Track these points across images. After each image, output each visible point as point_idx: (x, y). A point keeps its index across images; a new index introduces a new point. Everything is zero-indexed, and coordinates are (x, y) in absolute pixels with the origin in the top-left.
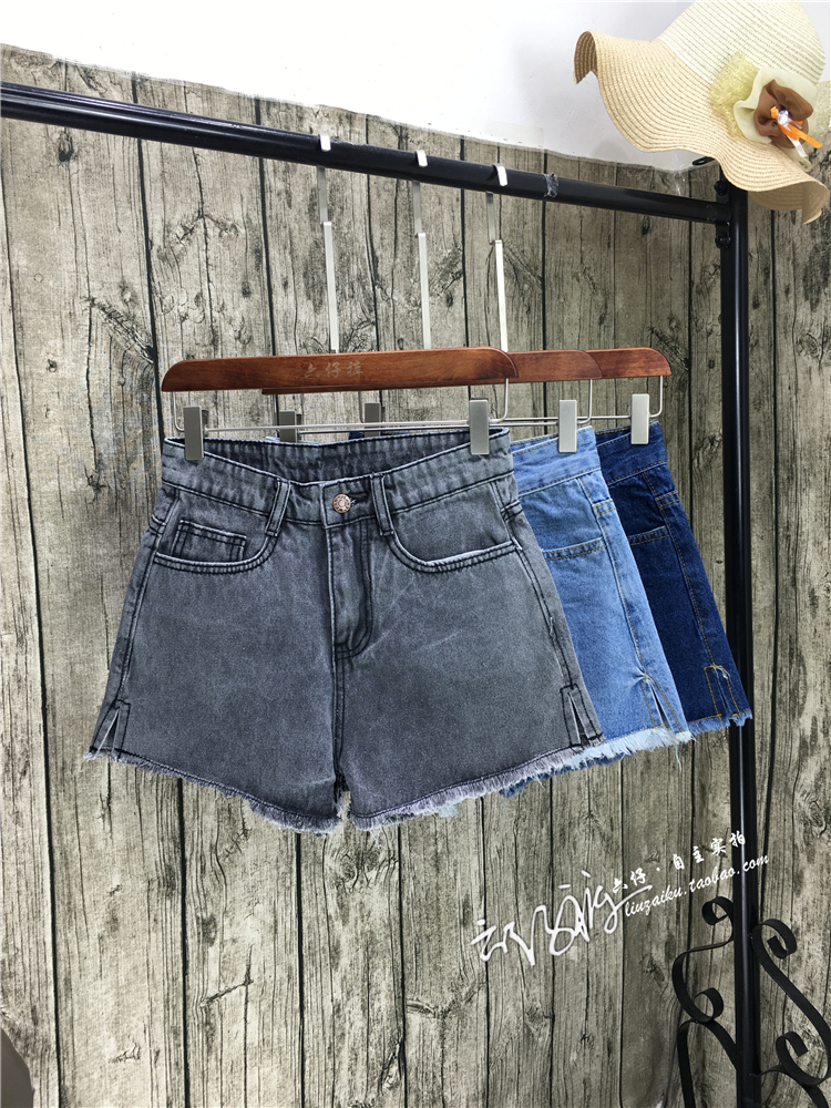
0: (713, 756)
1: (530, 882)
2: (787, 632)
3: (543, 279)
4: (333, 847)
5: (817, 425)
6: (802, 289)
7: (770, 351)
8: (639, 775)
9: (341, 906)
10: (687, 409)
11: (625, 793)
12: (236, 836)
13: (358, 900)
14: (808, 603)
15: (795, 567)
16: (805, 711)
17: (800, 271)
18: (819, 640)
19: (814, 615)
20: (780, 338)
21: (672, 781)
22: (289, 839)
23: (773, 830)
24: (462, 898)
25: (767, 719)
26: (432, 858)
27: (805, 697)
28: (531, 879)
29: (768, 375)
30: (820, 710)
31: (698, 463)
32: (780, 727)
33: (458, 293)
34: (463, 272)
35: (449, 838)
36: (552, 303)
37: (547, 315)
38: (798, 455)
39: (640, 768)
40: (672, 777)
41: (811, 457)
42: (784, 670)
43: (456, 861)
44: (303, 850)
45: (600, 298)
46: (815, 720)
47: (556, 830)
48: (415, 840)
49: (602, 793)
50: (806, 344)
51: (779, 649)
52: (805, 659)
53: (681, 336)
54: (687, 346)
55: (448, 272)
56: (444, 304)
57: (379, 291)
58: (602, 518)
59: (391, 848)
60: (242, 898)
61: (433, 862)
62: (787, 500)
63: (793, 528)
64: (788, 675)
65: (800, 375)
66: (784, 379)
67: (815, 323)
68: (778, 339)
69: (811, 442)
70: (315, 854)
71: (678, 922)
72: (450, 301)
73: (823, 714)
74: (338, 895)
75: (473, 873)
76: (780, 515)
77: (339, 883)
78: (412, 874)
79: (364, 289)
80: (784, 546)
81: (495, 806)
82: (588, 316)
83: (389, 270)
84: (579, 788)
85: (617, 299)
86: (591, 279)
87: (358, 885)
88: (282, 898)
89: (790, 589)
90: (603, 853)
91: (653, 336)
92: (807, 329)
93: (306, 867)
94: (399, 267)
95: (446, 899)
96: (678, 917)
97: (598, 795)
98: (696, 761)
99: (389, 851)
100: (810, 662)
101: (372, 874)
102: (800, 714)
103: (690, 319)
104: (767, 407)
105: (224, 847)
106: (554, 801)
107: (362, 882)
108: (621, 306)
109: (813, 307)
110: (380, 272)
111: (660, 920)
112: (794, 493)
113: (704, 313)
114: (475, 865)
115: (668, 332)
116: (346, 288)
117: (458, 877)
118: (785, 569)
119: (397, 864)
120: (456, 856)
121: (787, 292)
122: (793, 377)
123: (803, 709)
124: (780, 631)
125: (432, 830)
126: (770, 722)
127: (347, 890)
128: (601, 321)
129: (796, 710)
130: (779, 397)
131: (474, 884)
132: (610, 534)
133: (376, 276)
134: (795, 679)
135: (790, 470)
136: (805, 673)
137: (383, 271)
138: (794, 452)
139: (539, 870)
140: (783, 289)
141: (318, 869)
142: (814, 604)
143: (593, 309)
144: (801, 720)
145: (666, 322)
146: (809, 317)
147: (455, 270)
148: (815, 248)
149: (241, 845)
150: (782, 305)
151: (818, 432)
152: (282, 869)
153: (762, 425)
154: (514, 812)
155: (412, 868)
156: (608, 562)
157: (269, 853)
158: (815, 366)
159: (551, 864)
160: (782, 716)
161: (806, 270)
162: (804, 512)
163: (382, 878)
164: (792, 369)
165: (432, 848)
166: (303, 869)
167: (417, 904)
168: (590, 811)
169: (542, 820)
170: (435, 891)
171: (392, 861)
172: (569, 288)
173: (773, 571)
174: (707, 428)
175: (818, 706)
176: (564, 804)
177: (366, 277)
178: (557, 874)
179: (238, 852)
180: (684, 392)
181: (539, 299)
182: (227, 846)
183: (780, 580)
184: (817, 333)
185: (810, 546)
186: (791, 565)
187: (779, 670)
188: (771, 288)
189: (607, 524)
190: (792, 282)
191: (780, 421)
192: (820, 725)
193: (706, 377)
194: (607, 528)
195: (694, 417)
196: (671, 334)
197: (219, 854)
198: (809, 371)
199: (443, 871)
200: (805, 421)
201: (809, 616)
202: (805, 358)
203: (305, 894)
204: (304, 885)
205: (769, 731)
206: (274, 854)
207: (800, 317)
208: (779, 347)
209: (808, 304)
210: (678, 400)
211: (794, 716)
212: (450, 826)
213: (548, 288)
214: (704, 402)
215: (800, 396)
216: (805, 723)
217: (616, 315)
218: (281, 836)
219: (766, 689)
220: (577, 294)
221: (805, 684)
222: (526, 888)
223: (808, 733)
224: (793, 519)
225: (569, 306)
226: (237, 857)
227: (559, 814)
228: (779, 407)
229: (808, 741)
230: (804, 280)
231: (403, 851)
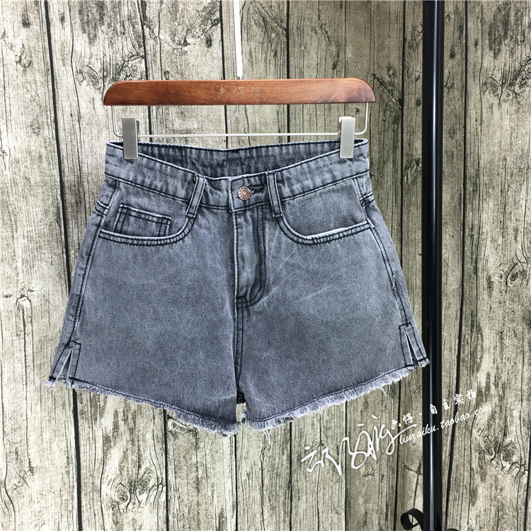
0: (413, 400)
1: (273, 496)
2: (469, 308)
3: (287, 30)
4: (109, 478)
5: (496, 149)
6: (487, 42)
7: (462, 92)
8: (359, 413)
9: (116, 523)
10: (400, 138)
11: (348, 427)
12: (23, 472)
13: (131, 518)
14: (486, 287)
15: (477, 259)
16: (481, 368)
17: (487, 28)
18: (493, 315)
19: (490, 295)
20: (470, 81)
21: (384, 416)
22: (71, 474)
23: (456, 456)
24: (218, 511)
25: (453, 373)
26: (194, 482)
27: (482, 357)
28: (274, 493)
29: (460, 110)
30: (492, 368)
31: (407, 179)
32: (463, 379)
33: (216, 37)
34: (221, 20)
35: (208, 466)
36: (295, 50)
37: (291, 59)
38: (481, 173)
39: (360, 408)
40: (384, 414)
41: (491, 175)
42: (467, 336)
43: (213, 483)
44: (82, 481)
45: (333, 49)
46: (488, 375)
47: (294, 457)
48: (180, 469)
49: (330, 428)
50: (490, 85)
51: (463, 321)
52: (483, 329)
53: (396, 81)
54: (401, 89)
55: (207, 19)
56: (204, 45)
57: (147, 30)
59: (159, 476)
60: (30, 521)
61: (194, 485)
62: (472, 208)
63: (476, 229)
64: (469, 341)
65: (484, 110)
66: (472, 113)
67: (497, 68)
68: (468, 82)
69: (491, 162)
70: (93, 483)
71: (386, 520)
72: (209, 43)
73: (495, 371)
74: (114, 514)
75: (227, 491)
76: (466, 219)
77: (115, 505)
78: (177, 495)
79: (134, 27)
80: (469, 242)
81: (245, 440)
82: (324, 63)
83: (156, 13)
84: (313, 424)
85: (347, 49)
86: (326, 32)
87: (130, 506)
88: (65, 519)
89: (473, 275)
90: (331, 471)
91: (375, 81)
92: (490, 73)
93: (86, 494)
94: (164, 12)
95: (205, 512)
96: (387, 516)
97: (327, 429)
98: (402, 403)
99: (158, 479)
100: (486, 332)
101: (143, 497)
102: (478, 370)
103: (403, 68)
104: (459, 136)
105: (12, 482)
106: (293, 434)
107: (134, 504)
108: (350, 56)
109: (496, 56)
110: (147, 14)
111: (374, 519)
112: (477, 203)
113: (414, 63)
114: (229, 485)
115: (387, 79)
116: (118, 26)
117: (215, 496)
118: (469, 260)
119: (165, 488)
120: (213, 480)
121: (476, 44)
122: (479, 111)
123: (480, 366)
124: (464, 307)
125: (194, 460)
126: (455, 376)
127: (121, 511)
128: (334, 67)
129: (475, 367)
130: (468, 127)
131: (227, 499)
133: (144, 18)
134: (475, 344)
135: (475, 184)
136: (482, 340)
137: (151, 13)
138: (478, 170)
139: (281, 487)
140: (473, 42)
141: (96, 495)
142: (490, 287)
143: (328, 57)
144: (478, 375)
145: (385, 70)
146: (492, 64)
147: (214, 18)
148: (498, 8)
149: (27, 480)
150: (472, 55)
151: (497, 154)
152: (65, 497)
153: (455, 150)
154: (261, 445)
155: (177, 490)
157: (53, 485)
158: (496, 102)
159: (290, 482)
160: (464, 372)
161: (491, 27)
162: (484, 217)
163: (152, 499)
164: (478, 106)
165: (194, 474)
166: (82, 496)
167: (181, 517)
168: (321, 441)
169: (283, 449)
170: (196, 507)
171: (160, 486)
172: (309, 39)
173: (460, 262)
174: (414, 152)
175: (491, 365)
176: (301, 437)
177: (135, 17)
178: (295, 489)
179: (25, 485)
180: (398, 125)
181: (284, 46)
182: (15, 481)
183: (466, 269)
184: (498, 76)
185: (488, 243)
186: (474, 257)
187: (463, 337)
188: (464, 42)
190: (480, 36)
191: (468, 146)
192: (492, 379)
193: (414, 113)
195: (404, 145)
196: (389, 79)
197: (7, 488)
198: (491, 107)
199: (203, 492)
200: (487, 146)
201: (486, 297)
202: (489, 97)
203: (85, 516)
204: (83, 509)
205: (455, 382)
206: (57, 486)
207: (486, 65)
208: (468, 89)
209: (492, 54)
210: (394, 131)
211: (473, 371)
212: (208, 458)
213: (291, 38)
214: (412, 133)
215: (484, 126)
216: (481, 377)
217: (346, 62)
218: (64, 471)
219: (453, 351)
220: (315, 44)
221: (482, 348)
222: (270, 501)
223: (483, 385)
224: (476, 222)
225: (309, 53)
226: (23, 490)
227: (297, 444)
228: (468, 136)
229: (484, 391)
230: (489, 34)
231: (169, 478)
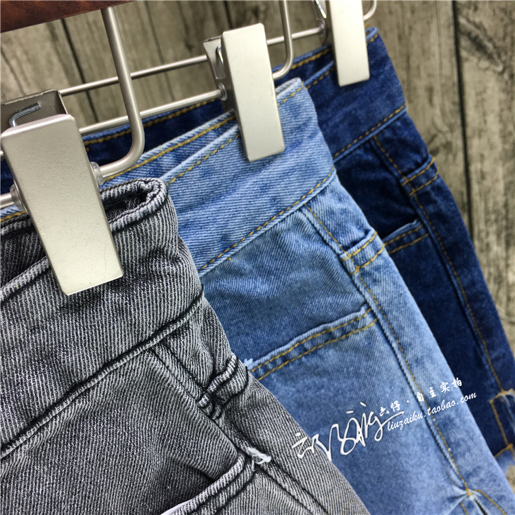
58: (364, 274)
132: (382, 299)
156: (384, 347)
189: (375, 281)
194: (377, 290)
